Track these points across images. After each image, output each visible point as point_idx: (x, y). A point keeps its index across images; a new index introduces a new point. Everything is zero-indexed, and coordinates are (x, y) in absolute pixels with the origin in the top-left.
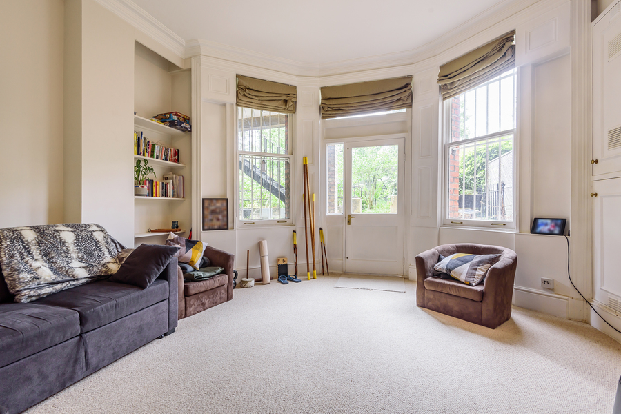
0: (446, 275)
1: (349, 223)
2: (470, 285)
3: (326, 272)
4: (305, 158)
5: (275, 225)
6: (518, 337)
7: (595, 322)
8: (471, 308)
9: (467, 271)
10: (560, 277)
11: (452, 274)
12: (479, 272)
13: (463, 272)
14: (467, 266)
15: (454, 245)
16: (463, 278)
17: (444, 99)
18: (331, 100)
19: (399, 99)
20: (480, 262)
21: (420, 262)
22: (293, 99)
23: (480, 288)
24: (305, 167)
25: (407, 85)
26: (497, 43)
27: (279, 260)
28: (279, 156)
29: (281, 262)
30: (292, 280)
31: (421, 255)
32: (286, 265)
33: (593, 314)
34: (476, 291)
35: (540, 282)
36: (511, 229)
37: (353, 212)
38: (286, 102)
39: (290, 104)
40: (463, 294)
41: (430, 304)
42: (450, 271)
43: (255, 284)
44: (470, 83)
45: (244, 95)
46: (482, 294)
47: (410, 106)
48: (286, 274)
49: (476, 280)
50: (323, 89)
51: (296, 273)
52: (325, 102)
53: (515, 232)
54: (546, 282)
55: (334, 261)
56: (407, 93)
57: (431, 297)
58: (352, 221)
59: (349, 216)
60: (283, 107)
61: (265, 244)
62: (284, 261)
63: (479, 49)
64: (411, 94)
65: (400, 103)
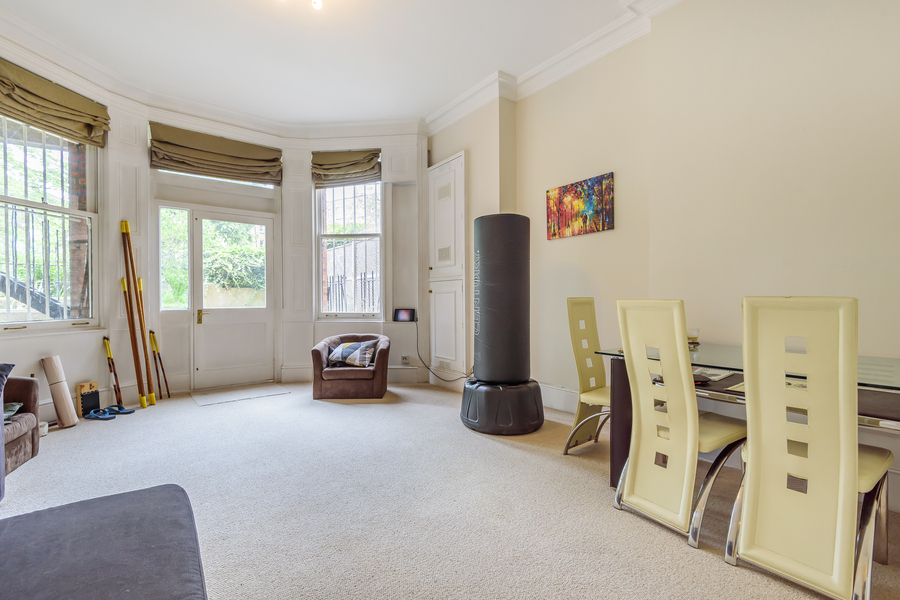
0: (343, 363)
1: (200, 321)
2: (364, 366)
3: (167, 394)
4: (124, 223)
5: (69, 328)
6: (397, 399)
7: (432, 380)
8: (364, 386)
9: (358, 355)
10: (413, 354)
11: (348, 361)
12: (368, 356)
13: (356, 357)
14: (358, 351)
15: (338, 336)
16: (357, 363)
17: (317, 188)
18: (169, 146)
19: (267, 173)
20: (367, 347)
21: (316, 354)
22: (104, 127)
23: (371, 368)
24: (125, 237)
25: (276, 160)
26: (367, 154)
27: (82, 386)
28: (60, 210)
29: (86, 390)
30: (118, 413)
31: (315, 348)
32: (96, 394)
33: (431, 374)
34: (369, 370)
35: (400, 359)
36: (379, 319)
37: (205, 306)
38: (89, 127)
39: (97, 134)
40: (360, 376)
41: (328, 394)
42: (346, 358)
43: (49, 431)
44: (343, 181)
45: (9, 96)
46: (374, 372)
47: (279, 183)
48: (96, 407)
49: (367, 363)
50: (155, 126)
51: (119, 401)
52: (156, 144)
53: (382, 321)
54: (404, 358)
55: (176, 377)
56: (277, 169)
57: (329, 386)
58: (204, 318)
59: (200, 312)
60: (85, 134)
61: (58, 362)
62: (91, 386)
63: (350, 153)
64: (281, 171)
65: (267, 177)
